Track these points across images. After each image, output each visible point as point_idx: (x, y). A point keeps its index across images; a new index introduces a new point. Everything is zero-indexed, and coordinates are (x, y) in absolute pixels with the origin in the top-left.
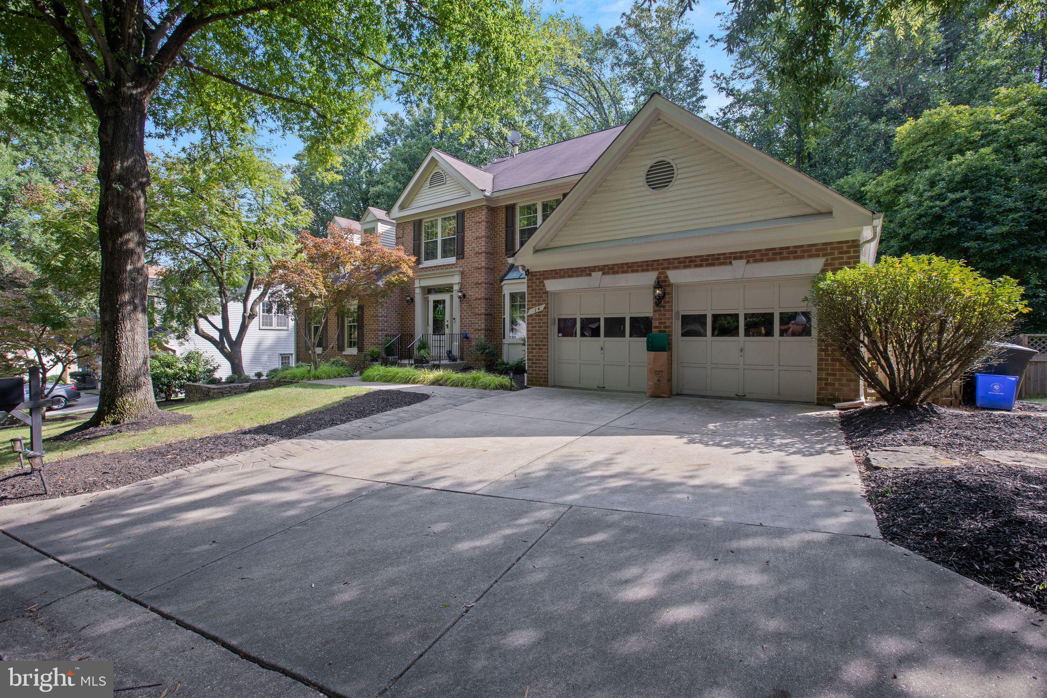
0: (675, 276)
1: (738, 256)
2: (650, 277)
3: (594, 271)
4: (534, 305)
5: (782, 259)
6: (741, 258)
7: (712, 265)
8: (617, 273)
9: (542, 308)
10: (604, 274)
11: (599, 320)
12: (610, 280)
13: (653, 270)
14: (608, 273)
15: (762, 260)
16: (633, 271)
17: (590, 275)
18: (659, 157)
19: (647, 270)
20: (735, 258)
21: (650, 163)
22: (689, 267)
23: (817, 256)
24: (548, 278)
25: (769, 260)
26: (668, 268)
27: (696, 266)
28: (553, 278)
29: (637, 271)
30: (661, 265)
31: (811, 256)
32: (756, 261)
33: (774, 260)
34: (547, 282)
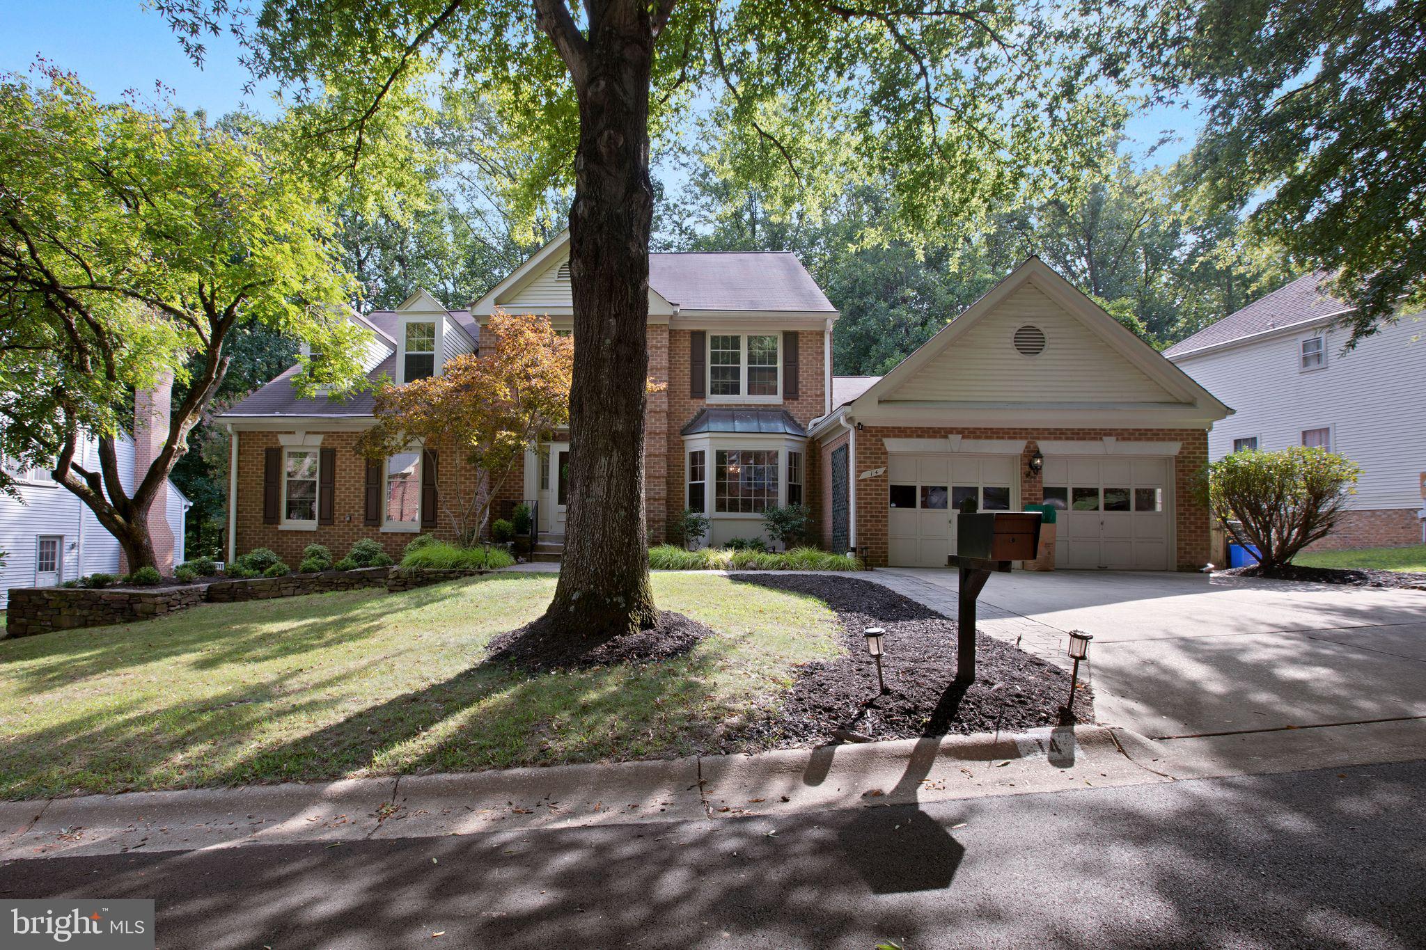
0: (1044, 446)
1: (1109, 433)
2: (1018, 447)
3: (951, 433)
4: (869, 468)
5: (1158, 440)
6: (1110, 435)
7: (1084, 439)
8: (979, 438)
9: (881, 471)
10: (963, 437)
11: (945, 489)
12: (970, 445)
13: (1021, 438)
14: (968, 437)
15: (1129, 439)
16: (998, 438)
17: (946, 437)
18: (1029, 322)
19: (1015, 438)
20: (1105, 435)
21: (1019, 326)
22: (1060, 438)
23: (1176, 440)
24: (888, 436)
25: (1136, 439)
26: (1038, 438)
27: (1067, 439)
28: (895, 436)
29: (1003, 438)
30: (1031, 435)
31: (1171, 440)
32: (1124, 439)
33: (1139, 439)
34: (888, 442)
